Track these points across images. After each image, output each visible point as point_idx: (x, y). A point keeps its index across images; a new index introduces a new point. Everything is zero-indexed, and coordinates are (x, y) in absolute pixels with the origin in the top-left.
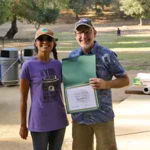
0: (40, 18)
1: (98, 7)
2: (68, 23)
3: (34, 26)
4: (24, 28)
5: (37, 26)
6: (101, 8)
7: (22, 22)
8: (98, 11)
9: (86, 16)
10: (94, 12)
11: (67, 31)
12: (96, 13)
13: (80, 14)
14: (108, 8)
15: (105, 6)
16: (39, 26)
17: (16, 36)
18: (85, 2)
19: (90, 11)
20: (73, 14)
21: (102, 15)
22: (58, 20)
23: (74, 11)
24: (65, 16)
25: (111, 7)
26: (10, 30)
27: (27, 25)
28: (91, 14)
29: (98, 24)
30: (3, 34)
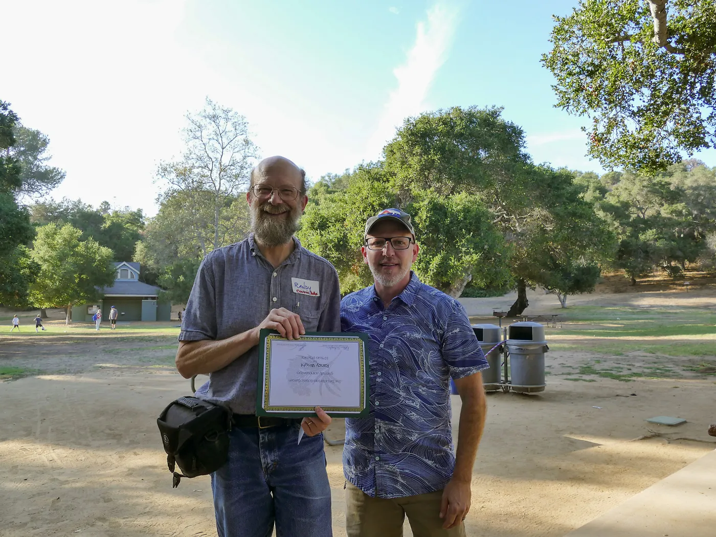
0: (565, 284)
1: (673, 263)
2: (617, 291)
3: (556, 296)
4: (540, 300)
5: (562, 297)
6: (680, 266)
7: (534, 289)
8: (674, 270)
9: (650, 279)
10: (666, 273)
11: (615, 305)
12: (670, 275)
13: (640, 277)
14: (693, 265)
15: (687, 263)
16: (565, 296)
17: (525, 312)
18: (648, 256)
19: (657, 271)
20: (626, 276)
21: (683, 277)
22: (597, 287)
23: (627, 271)
24: (612, 280)
25: (699, 264)
26: (516, 303)
27: (544, 296)
28: (660, 275)
29: (674, 293)
30: (507, 309)
